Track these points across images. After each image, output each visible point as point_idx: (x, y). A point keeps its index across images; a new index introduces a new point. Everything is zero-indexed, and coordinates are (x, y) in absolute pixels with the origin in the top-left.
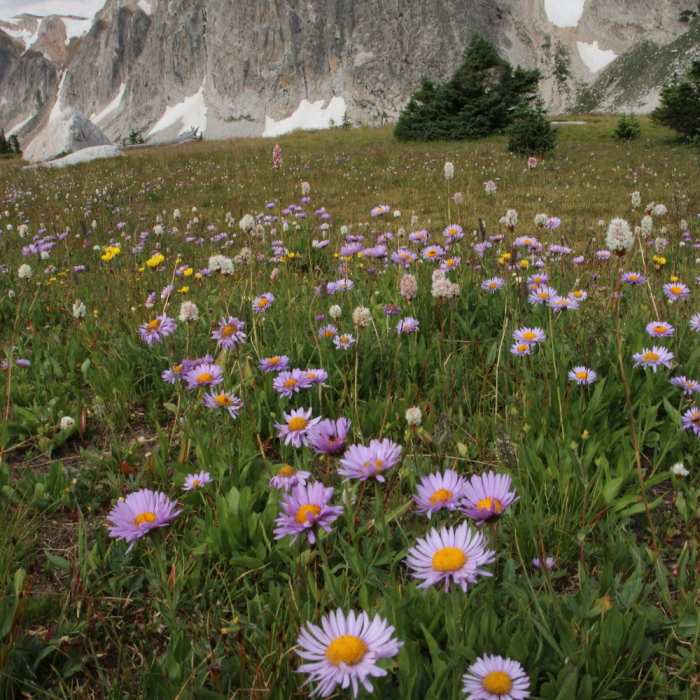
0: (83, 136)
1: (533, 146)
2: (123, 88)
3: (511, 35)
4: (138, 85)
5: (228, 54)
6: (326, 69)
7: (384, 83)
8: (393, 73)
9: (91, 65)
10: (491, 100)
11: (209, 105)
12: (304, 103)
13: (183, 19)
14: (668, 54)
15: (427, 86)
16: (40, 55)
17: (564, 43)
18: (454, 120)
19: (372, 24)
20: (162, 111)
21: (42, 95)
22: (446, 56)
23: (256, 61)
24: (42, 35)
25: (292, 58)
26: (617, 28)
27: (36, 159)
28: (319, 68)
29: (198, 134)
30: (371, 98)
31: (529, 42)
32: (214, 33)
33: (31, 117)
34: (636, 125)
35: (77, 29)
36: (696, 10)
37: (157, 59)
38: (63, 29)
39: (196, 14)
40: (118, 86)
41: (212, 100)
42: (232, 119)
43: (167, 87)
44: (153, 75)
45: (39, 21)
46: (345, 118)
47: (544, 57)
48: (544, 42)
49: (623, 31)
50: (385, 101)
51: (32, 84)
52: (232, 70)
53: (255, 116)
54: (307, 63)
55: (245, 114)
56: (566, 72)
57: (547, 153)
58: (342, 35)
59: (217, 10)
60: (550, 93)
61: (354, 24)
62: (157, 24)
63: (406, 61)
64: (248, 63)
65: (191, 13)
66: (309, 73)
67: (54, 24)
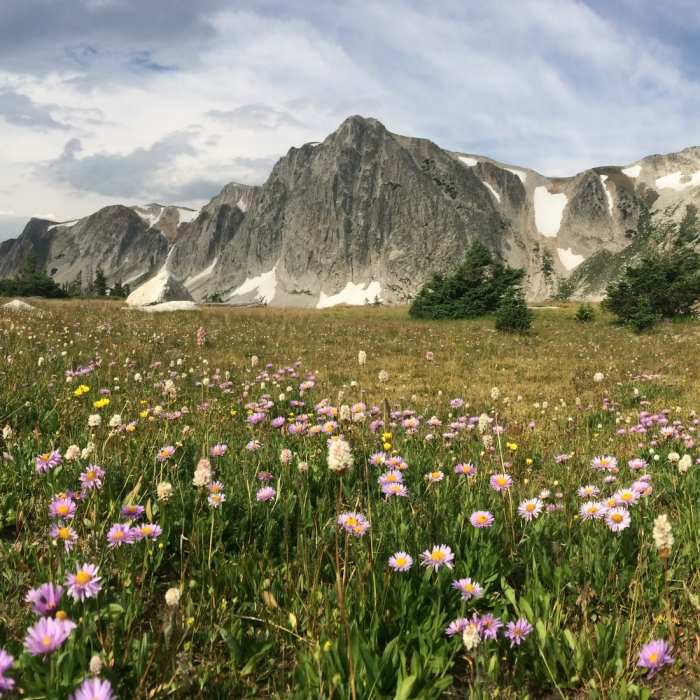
0: (173, 292)
1: (514, 326)
2: (216, 260)
3: (511, 241)
4: (226, 260)
5: (298, 245)
6: (368, 260)
7: (411, 274)
8: (418, 266)
9: (194, 243)
10: (486, 288)
11: (279, 279)
12: (350, 285)
13: (267, 217)
14: (619, 259)
15: (438, 278)
16: (158, 232)
17: (549, 248)
18: (457, 303)
19: (404, 230)
20: (242, 281)
21: (155, 260)
22: (461, 254)
23: (318, 251)
24: (163, 219)
25: (344, 252)
26: (584, 240)
27: (134, 303)
28: (363, 259)
29: (264, 302)
30: (400, 284)
31: (524, 247)
32: (290, 229)
33: (142, 273)
34: (591, 311)
35: (187, 217)
36: (636, 230)
37: (245, 243)
38: (177, 216)
39: (278, 215)
40: (212, 259)
41: (282, 277)
42: (295, 292)
43: (249, 264)
44: (240, 254)
45: (162, 209)
46: (376, 299)
47: (535, 258)
48: (535, 247)
49: (588, 242)
50: (411, 287)
51: (149, 251)
52: (299, 256)
53: (313, 292)
54: (354, 255)
55: (306, 289)
56: (550, 269)
57: (524, 331)
58: (382, 236)
59: (293, 212)
60: (539, 284)
61: (390, 229)
62: (248, 219)
63: (428, 258)
64: (312, 252)
65: (274, 213)
66: (355, 263)
67: (172, 212)
